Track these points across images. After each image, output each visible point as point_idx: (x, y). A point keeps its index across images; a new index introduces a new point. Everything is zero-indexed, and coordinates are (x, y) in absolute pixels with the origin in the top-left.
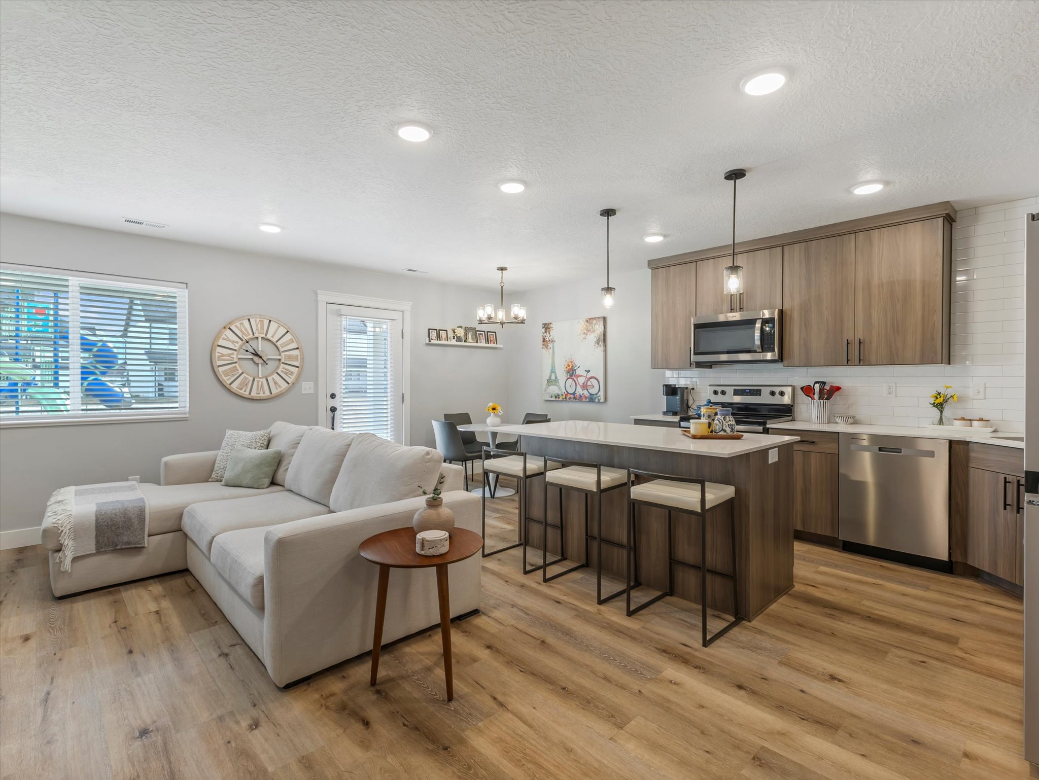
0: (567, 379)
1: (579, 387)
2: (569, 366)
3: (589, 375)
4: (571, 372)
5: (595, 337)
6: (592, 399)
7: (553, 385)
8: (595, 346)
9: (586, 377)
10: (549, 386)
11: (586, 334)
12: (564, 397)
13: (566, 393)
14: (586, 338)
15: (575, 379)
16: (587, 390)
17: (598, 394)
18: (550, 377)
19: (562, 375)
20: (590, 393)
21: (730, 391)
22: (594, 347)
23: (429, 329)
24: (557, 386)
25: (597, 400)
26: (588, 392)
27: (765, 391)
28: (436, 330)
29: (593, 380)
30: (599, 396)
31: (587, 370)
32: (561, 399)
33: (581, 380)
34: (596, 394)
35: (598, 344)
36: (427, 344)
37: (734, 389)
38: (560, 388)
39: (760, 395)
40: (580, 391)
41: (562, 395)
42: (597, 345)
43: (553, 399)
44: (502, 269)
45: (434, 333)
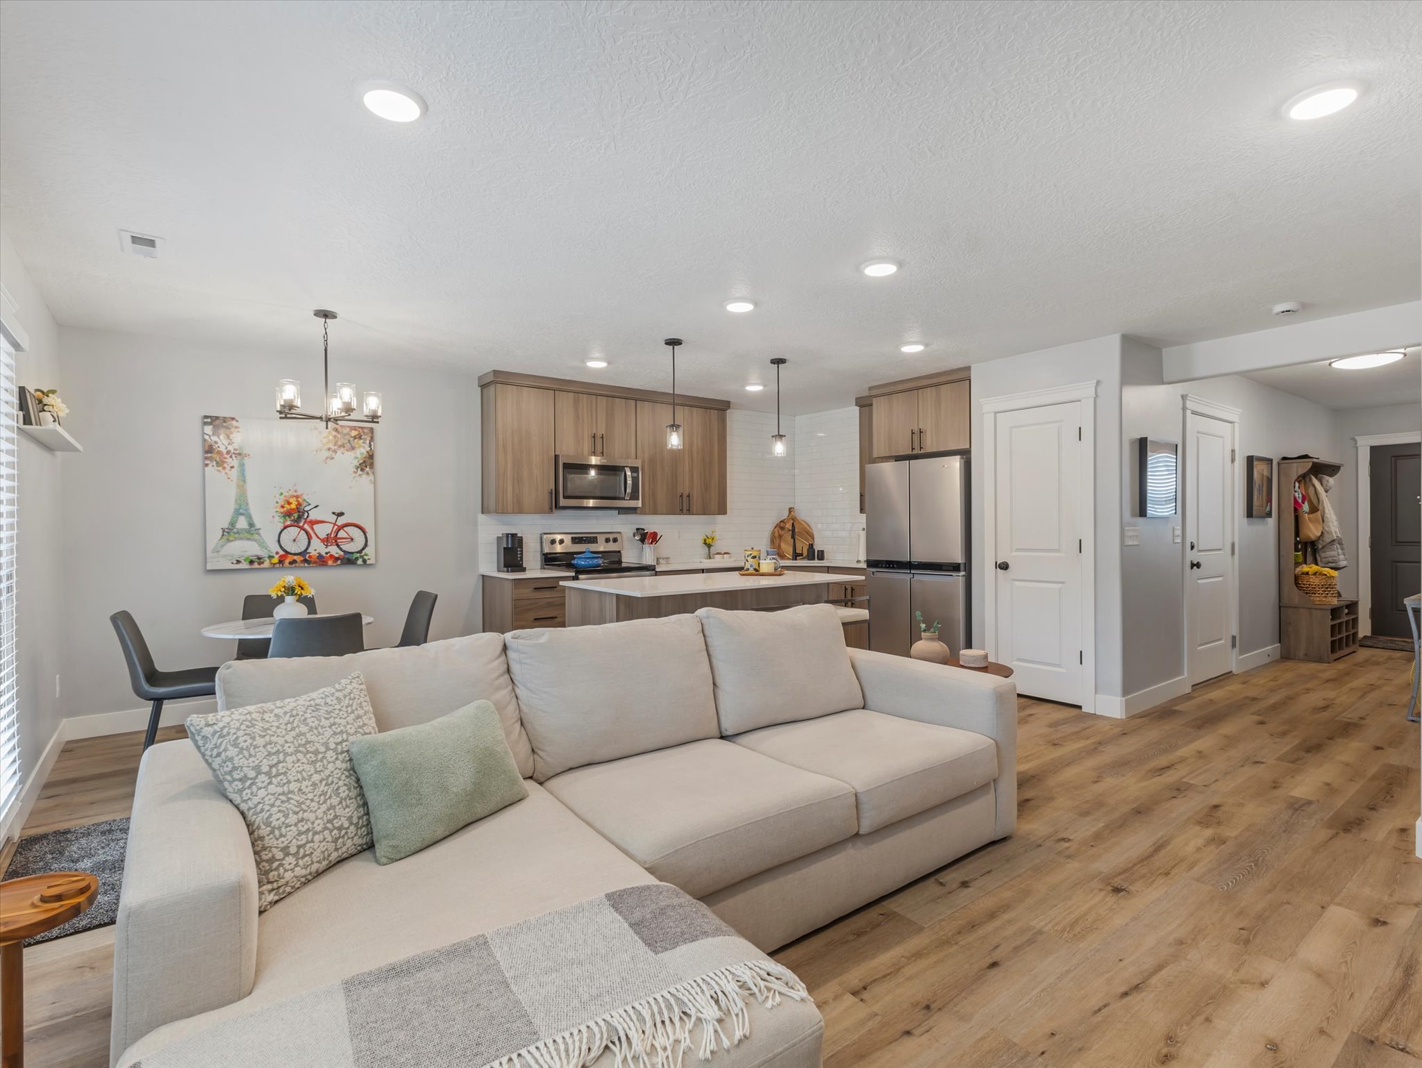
0: (285, 527)
1: (315, 541)
2: (289, 503)
3: (341, 521)
4: (296, 515)
5: (356, 458)
6: (348, 560)
7: (241, 539)
8: (355, 472)
9: (335, 524)
10: (228, 541)
11: (335, 452)
12: (276, 560)
13: (282, 553)
14: (333, 458)
15: (306, 526)
16: (338, 546)
17: (364, 552)
18: (233, 524)
19: (268, 522)
20: (344, 551)
21: (567, 539)
22: (354, 475)
24: (255, 541)
25: (360, 562)
26: (341, 549)
27: (601, 539)
29: (349, 529)
30: (366, 555)
31: (337, 511)
32: (267, 564)
33: (323, 530)
34: (360, 552)
35: (362, 470)
37: (572, 538)
38: (262, 545)
39: (597, 543)
40: (317, 548)
41: (271, 557)
42: (359, 472)
43: (244, 565)
44: (326, 315)
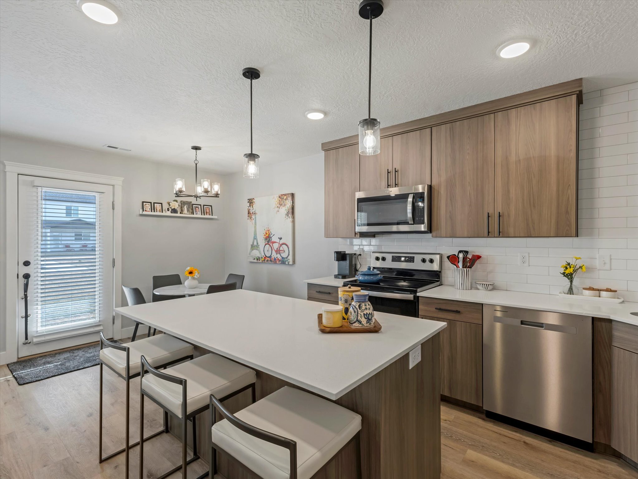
0: (266, 245)
1: (274, 251)
2: (267, 234)
3: (282, 242)
4: (268, 239)
5: (286, 210)
6: (283, 262)
7: (255, 249)
8: (286, 217)
9: (279, 244)
10: (253, 250)
11: (279, 208)
12: (263, 259)
13: (265, 256)
14: (279, 211)
15: (271, 245)
16: (280, 254)
17: (288, 258)
18: (253, 243)
19: (261, 242)
20: (282, 257)
21: (389, 257)
22: (285, 218)
23: (143, 202)
24: (258, 250)
25: (287, 263)
26: (281, 256)
27: (418, 258)
28: (151, 203)
29: (284, 246)
30: (289, 260)
31: (280, 237)
32: (261, 261)
33: (276, 246)
34: (287, 258)
35: (288, 216)
36: (142, 215)
37: (393, 256)
38: (260, 252)
39: (413, 262)
40: (274, 255)
41: (262, 258)
42: (287, 217)
43: (255, 261)
44: (196, 148)
45: (148, 206)
